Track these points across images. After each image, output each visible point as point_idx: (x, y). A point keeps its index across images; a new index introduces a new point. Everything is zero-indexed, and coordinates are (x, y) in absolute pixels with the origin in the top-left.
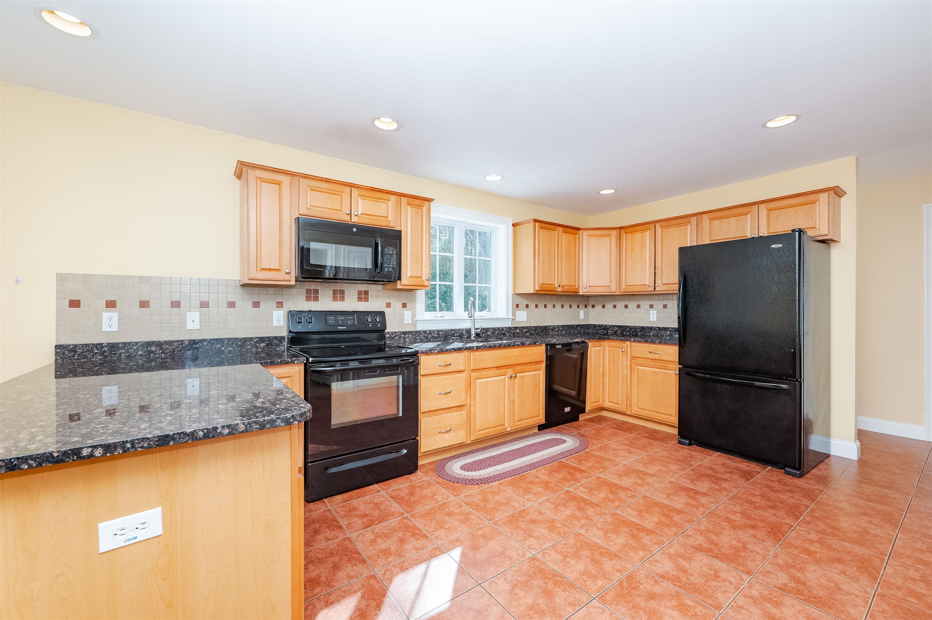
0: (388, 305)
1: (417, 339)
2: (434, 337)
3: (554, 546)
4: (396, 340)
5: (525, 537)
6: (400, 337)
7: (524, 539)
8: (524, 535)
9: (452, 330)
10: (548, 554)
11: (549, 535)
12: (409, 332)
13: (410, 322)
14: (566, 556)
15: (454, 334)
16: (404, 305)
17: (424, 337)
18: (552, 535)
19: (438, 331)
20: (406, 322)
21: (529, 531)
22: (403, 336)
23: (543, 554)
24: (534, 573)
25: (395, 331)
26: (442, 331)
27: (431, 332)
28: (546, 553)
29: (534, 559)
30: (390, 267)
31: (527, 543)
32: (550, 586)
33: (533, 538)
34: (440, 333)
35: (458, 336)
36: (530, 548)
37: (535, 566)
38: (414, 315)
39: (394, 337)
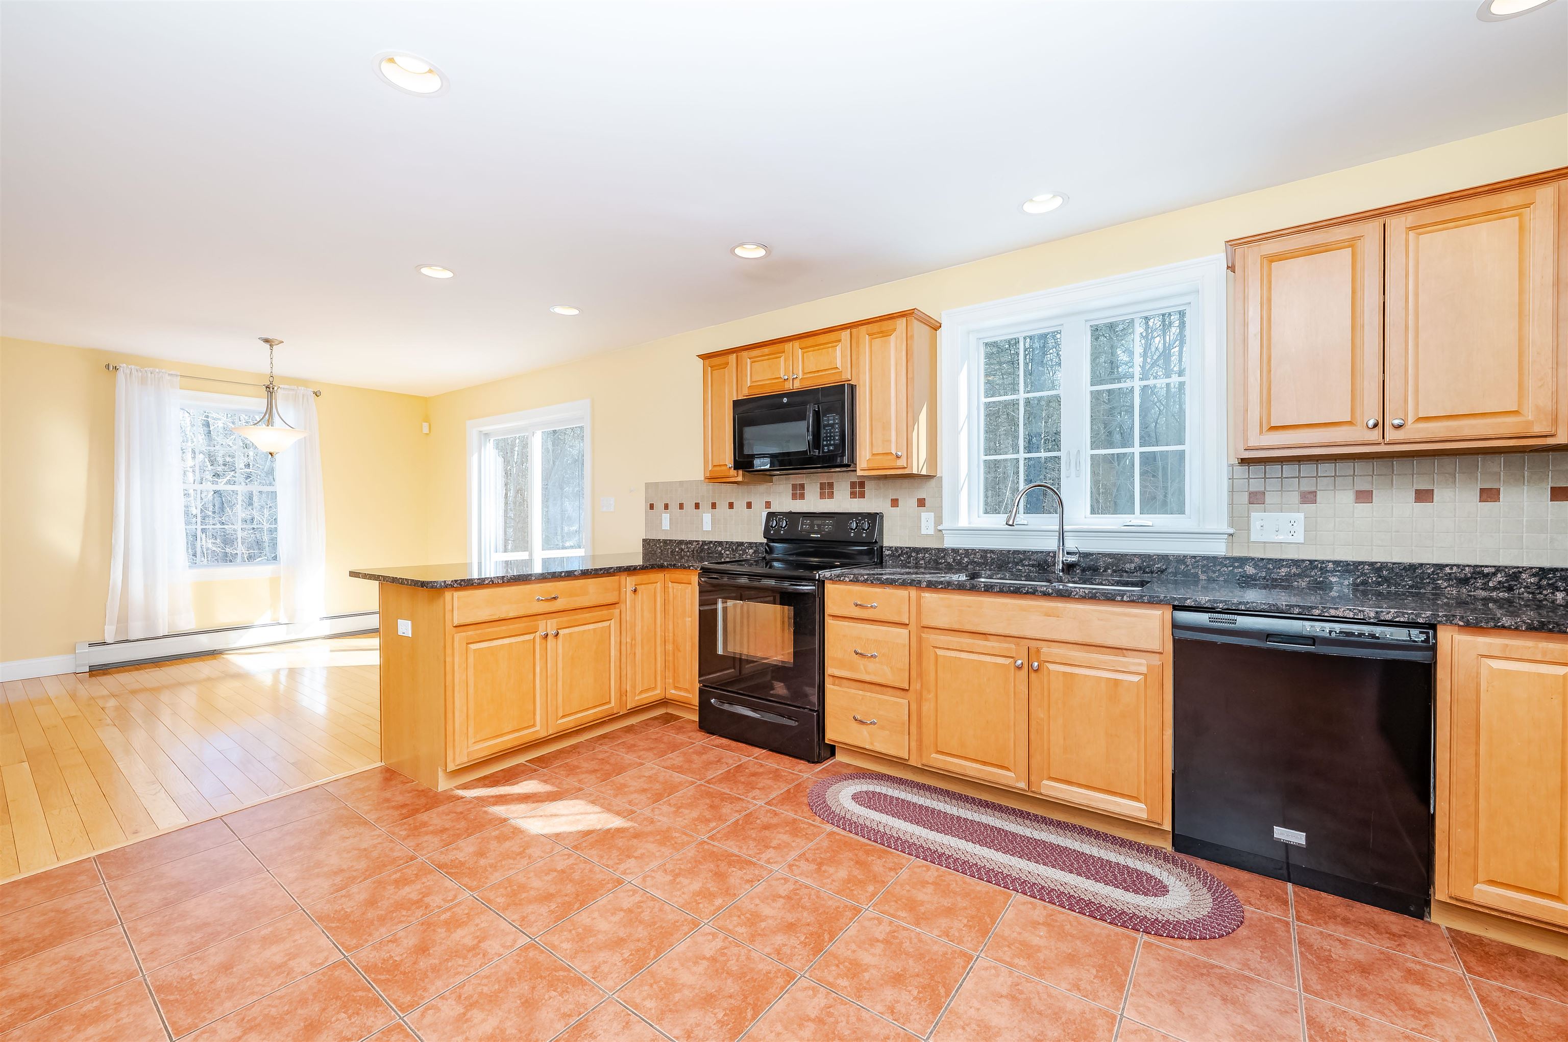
0: (895, 503)
1: (941, 563)
2: (975, 562)
4: (902, 561)
6: (909, 557)
9: (1016, 552)
12: (924, 549)
13: (931, 531)
15: (1021, 561)
16: (921, 503)
17: (954, 560)
19: (985, 551)
20: (924, 531)
22: (913, 554)
25: (901, 546)
26: (992, 552)
27: (967, 552)
30: (831, 445)
34: (989, 555)
35: (1033, 566)
38: (939, 520)
39: (899, 555)
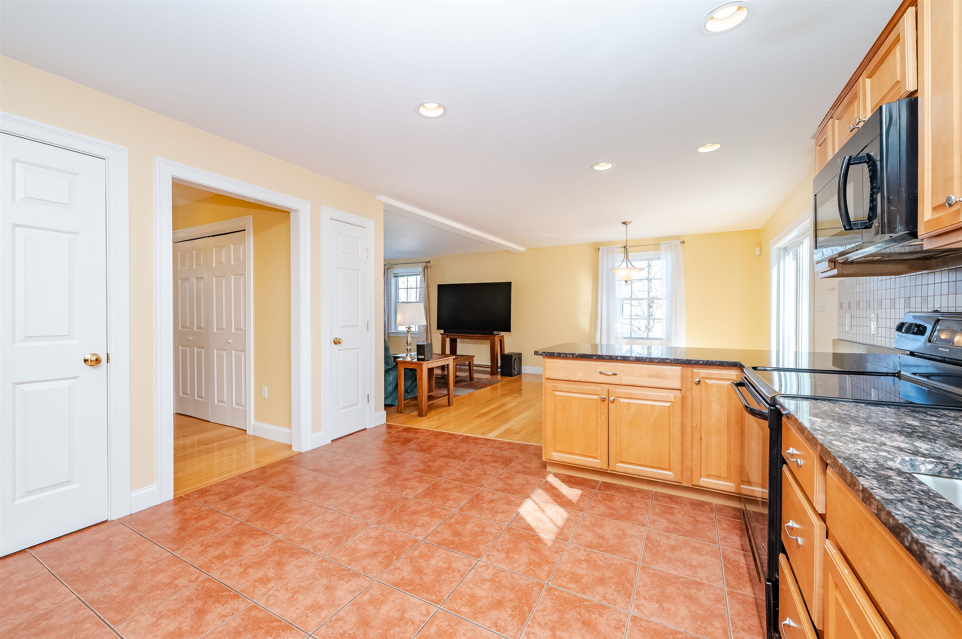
3: (463, 576)
5: (497, 577)
7: (497, 575)
8: (499, 579)
10: (466, 566)
11: (472, 588)
14: (449, 568)
18: (469, 590)
21: (497, 587)
23: (470, 564)
24: (472, 545)
28: (469, 566)
29: (479, 556)
31: (491, 571)
32: (457, 540)
33: (488, 579)
36: (486, 566)
37: (474, 550)
